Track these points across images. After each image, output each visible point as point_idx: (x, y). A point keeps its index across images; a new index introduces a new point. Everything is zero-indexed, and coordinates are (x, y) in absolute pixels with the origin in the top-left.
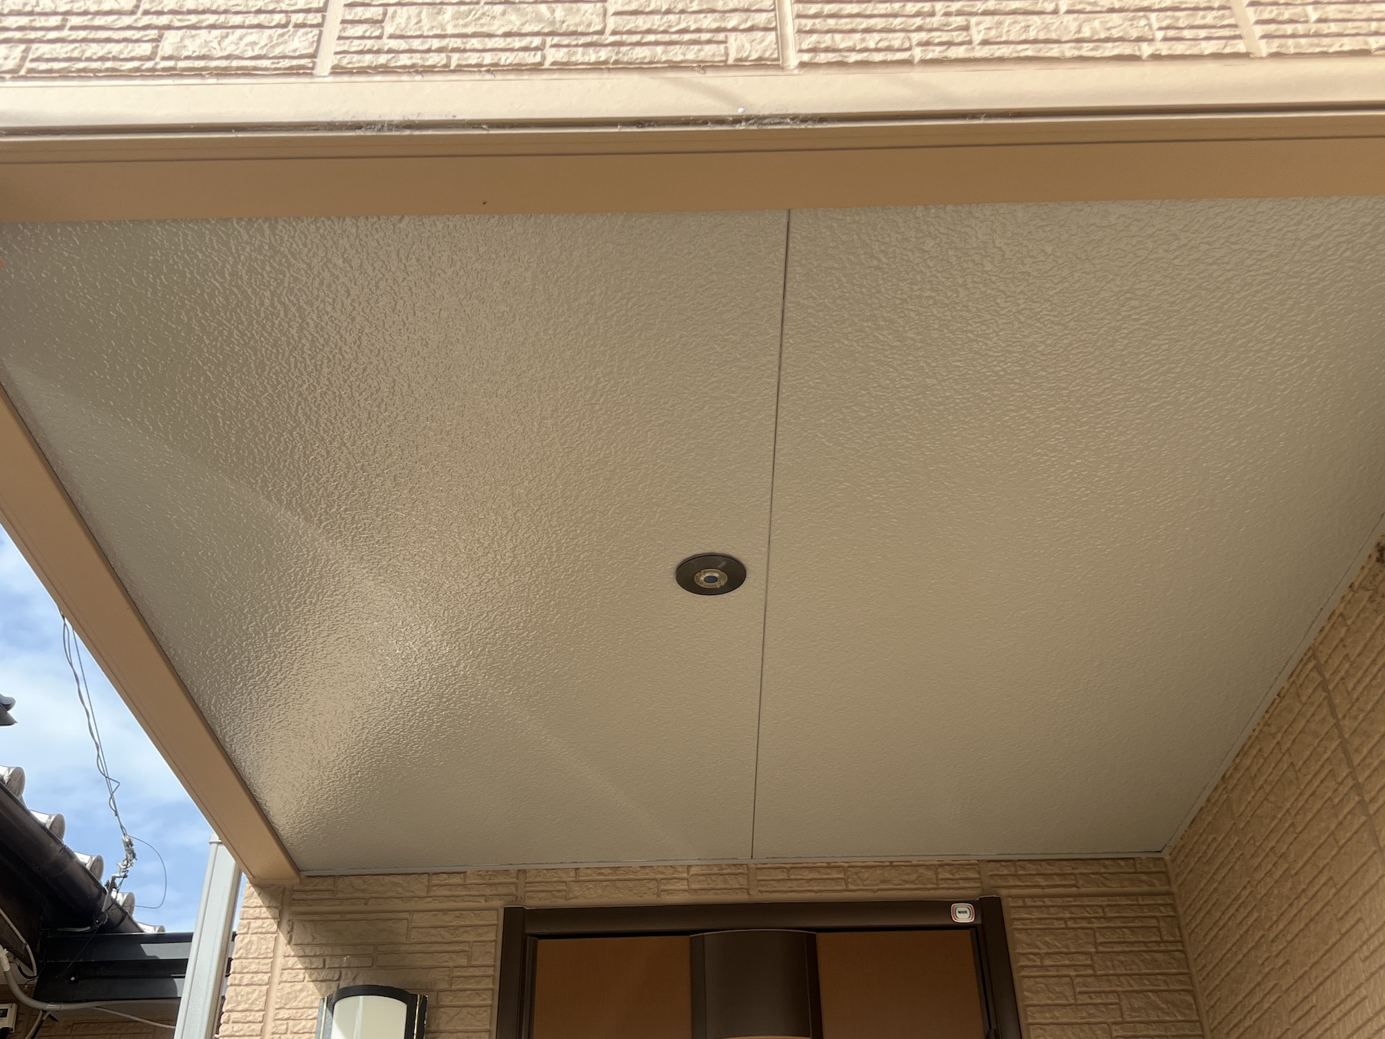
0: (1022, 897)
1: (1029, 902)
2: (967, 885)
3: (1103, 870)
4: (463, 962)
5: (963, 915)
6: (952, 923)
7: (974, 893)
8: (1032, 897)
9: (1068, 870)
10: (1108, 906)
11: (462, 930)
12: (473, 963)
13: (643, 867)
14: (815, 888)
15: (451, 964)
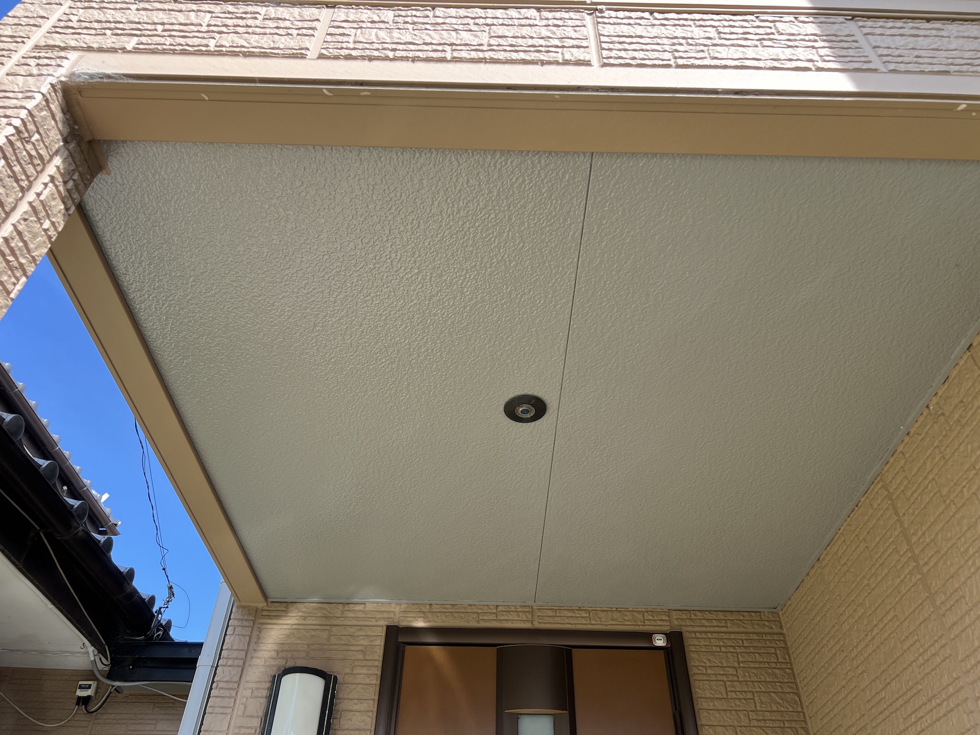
0: (695, 632)
1: (698, 635)
2: (662, 624)
3: (742, 618)
4: (360, 657)
5: (660, 641)
6: (653, 646)
7: (667, 629)
8: (701, 632)
9: (722, 617)
10: (746, 639)
11: (361, 638)
12: (367, 658)
13: (470, 605)
14: (572, 622)
15: (353, 658)
